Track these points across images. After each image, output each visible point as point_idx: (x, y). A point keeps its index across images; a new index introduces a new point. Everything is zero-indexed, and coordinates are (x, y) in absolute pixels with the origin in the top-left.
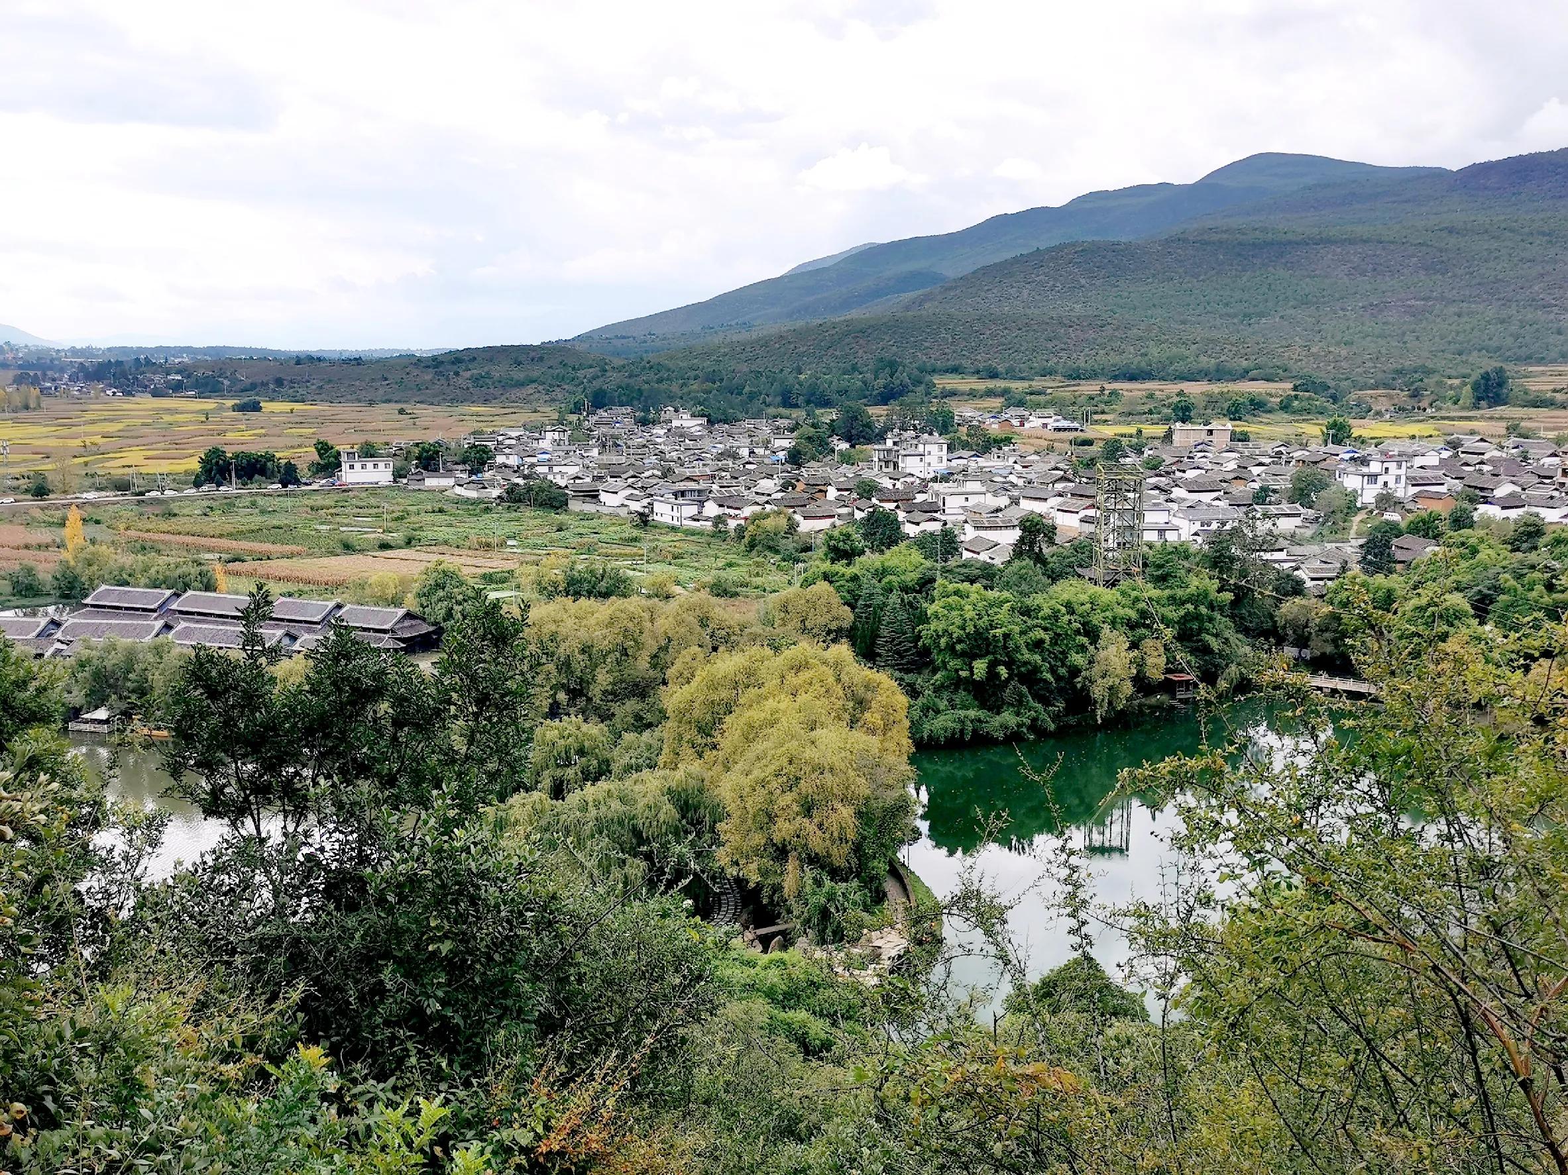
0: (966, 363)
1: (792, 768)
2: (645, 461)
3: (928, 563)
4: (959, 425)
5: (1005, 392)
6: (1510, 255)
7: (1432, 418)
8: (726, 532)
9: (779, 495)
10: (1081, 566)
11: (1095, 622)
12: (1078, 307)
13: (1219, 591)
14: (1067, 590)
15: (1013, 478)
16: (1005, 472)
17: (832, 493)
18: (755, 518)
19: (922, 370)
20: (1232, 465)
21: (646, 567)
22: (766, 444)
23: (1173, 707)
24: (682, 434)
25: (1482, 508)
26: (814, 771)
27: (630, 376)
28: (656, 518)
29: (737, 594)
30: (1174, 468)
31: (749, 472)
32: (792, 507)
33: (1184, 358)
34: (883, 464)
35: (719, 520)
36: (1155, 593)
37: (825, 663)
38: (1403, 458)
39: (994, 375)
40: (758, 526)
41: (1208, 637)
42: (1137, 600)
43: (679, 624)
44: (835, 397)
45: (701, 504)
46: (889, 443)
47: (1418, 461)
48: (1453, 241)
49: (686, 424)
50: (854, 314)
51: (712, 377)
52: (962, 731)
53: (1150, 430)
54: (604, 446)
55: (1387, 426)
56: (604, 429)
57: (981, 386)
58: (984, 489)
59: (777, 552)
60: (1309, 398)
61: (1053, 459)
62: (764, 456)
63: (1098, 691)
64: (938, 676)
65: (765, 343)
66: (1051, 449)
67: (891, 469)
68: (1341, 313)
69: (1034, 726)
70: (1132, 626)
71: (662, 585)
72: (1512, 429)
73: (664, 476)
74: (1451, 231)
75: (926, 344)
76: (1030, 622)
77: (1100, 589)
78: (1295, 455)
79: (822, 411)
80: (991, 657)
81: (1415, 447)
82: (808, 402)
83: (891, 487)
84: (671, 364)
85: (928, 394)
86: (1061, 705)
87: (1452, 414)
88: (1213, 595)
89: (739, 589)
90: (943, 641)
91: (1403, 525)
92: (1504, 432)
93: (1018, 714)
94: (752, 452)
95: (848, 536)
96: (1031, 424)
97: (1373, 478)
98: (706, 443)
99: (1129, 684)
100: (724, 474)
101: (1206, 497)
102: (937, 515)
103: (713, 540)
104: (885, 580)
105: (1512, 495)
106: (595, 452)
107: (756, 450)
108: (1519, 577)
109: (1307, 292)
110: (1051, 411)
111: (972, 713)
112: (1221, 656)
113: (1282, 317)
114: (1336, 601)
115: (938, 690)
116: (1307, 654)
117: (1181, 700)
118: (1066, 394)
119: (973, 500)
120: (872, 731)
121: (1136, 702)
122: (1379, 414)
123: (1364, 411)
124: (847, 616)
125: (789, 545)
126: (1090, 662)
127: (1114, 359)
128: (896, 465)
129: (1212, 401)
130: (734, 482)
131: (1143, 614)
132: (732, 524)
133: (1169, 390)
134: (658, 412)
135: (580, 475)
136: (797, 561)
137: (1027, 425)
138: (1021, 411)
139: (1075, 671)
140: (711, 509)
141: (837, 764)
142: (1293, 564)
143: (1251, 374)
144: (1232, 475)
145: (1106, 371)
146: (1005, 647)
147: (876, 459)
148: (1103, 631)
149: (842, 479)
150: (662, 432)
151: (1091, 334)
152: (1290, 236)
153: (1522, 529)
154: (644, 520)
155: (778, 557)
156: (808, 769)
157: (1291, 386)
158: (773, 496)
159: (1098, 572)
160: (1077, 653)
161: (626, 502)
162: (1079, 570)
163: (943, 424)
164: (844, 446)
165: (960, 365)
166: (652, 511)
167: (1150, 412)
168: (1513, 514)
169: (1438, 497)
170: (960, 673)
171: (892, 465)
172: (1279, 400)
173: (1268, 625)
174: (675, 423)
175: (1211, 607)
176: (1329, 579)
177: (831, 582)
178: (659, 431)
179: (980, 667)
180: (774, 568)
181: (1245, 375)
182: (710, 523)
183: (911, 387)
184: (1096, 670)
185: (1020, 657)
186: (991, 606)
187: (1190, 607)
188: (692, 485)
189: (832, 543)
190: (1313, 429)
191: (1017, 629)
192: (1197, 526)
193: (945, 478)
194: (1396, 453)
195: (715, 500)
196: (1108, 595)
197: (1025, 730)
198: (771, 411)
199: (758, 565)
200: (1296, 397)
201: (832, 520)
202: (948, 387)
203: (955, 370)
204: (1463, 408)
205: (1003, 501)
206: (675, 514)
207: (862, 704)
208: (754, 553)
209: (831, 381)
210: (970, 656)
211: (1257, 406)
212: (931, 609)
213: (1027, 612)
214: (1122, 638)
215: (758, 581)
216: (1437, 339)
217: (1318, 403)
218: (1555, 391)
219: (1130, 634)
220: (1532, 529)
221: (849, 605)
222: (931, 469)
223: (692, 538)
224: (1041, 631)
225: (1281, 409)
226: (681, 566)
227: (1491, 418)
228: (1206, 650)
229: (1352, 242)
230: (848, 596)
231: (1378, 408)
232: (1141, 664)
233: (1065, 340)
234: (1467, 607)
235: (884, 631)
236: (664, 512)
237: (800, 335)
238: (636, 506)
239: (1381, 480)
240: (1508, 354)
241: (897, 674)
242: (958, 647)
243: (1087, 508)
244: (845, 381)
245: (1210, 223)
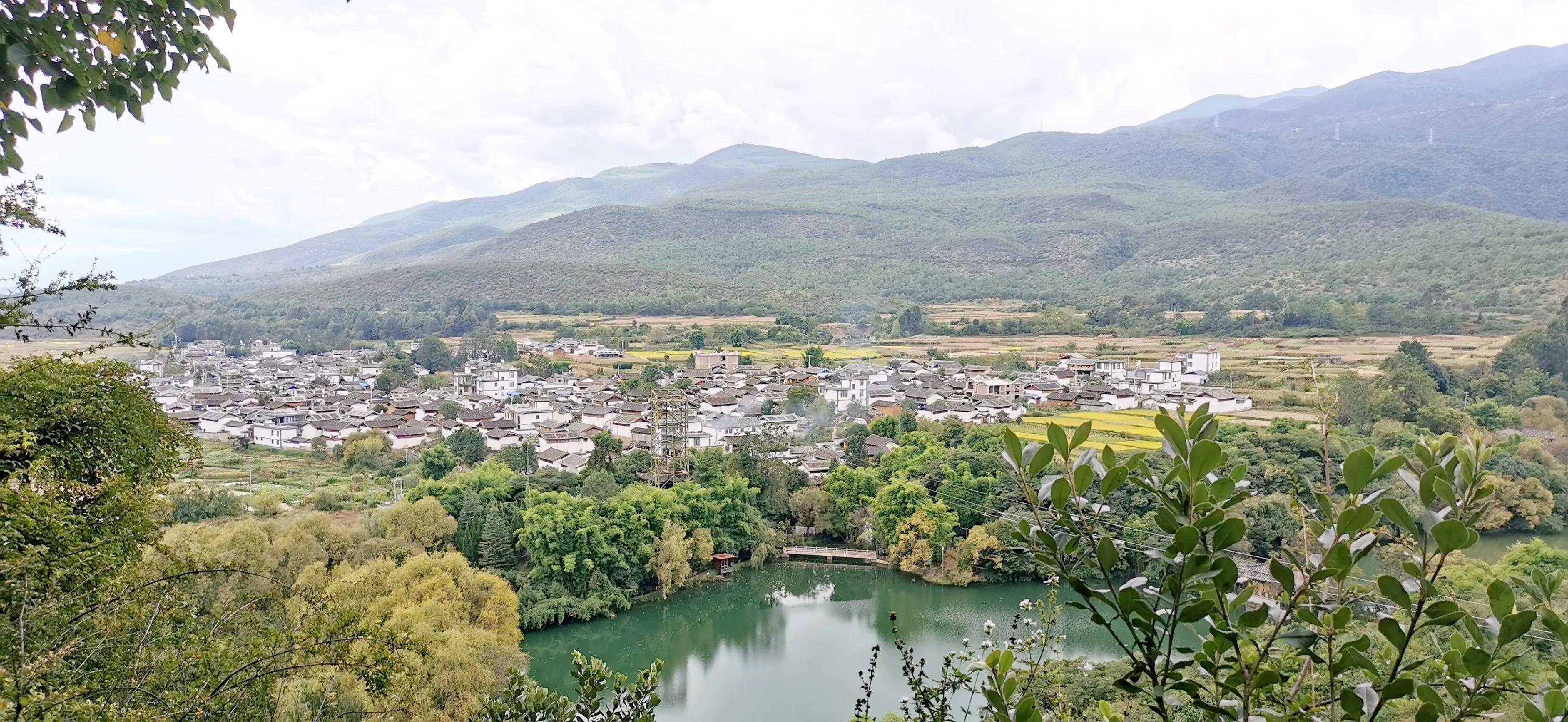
0: (524, 302)
1: (425, 667)
2: (241, 390)
3: (515, 475)
4: (521, 353)
5: (556, 325)
6: (915, 225)
7: (875, 343)
8: (325, 452)
9: (373, 417)
10: (640, 471)
11: (658, 518)
12: (609, 256)
13: (750, 486)
14: (635, 493)
15: (573, 398)
16: (567, 393)
17: (420, 415)
18: (354, 438)
19: (487, 308)
20: (742, 384)
21: (251, 487)
22: (354, 373)
23: (718, 580)
24: (273, 365)
25: (921, 413)
26: (445, 667)
27: (218, 312)
28: (256, 441)
29: (341, 508)
30: (699, 386)
31: (342, 398)
32: (386, 428)
33: (694, 299)
34: (462, 388)
35: (318, 442)
36: (701, 491)
37: (444, 569)
38: (865, 376)
39: (545, 311)
40: (356, 446)
41: (743, 523)
42: (689, 497)
43: (298, 541)
44: (411, 330)
45: (300, 427)
46: (468, 371)
47: (873, 379)
48: (876, 214)
49: (276, 355)
50: (424, 260)
51: (298, 313)
52: (556, 616)
53: (675, 355)
54: (199, 377)
55: (844, 350)
56: (195, 362)
57: (535, 319)
58: (552, 408)
59: (374, 468)
60: (788, 330)
61: (605, 382)
62: (353, 383)
63: (664, 575)
64: (534, 570)
65: (345, 284)
66: (600, 372)
67: (469, 392)
68: (804, 265)
69: (615, 607)
70: (684, 518)
71: (269, 503)
72: (932, 353)
73: (261, 404)
74: (875, 207)
75: (489, 287)
76: (608, 522)
77: (658, 490)
78: (786, 374)
79: (402, 341)
80: (578, 552)
81: (870, 368)
82: (388, 335)
83: (471, 408)
84: (257, 302)
85: (492, 326)
86: (634, 587)
87: (887, 341)
88: (745, 490)
89: (342, 503)
90: (537, 542)
91: (869, 428)
92: (926, 353)
93: (601, 598)
94: (342, 380)
95: (441, 453)
96: (580, 351)
97: (844, 392)
98: (298, 373)
99: (687, 565)
100: (319, 400)
101: (727, 410)
102: (514, 431)
103: (312, 459)
104: (482, 492)
105: (938, 403)
106: (190, 383)
107: (345, 378)
108: (954, 466)
109: (779, 248)
110: (595, 340)
111: (564, 600)
112: (753, 538)
113: (763, 267)
114: (831, 489)
115: (534, 582)
116: (813, 530)
117: (725, 574)
118: (605, 326)
119: (543, 418)
120: (487, 627)
121: (692, 579)
122: (838, 341)
123: (827, 339)
124: (452, 524)
125: (385, 461)
126: (656, 551)
127: (643, 298)
128: (474, 389)
129: (718, 331)
130: (329, 407)
131: (693, 508)
132: (331, 444)
133: (686, 323)
134: (247, 344)
135: (179, 405)
136: (394, 475)
137: (576, 353)
138: (572, 341)
139: (644, 559)
140: (310, 432)
141: (466, 659)
142: (795, 460)
143: (745, 310)
144: (744, 392)
145: (636, 308)
146: (589, 543)
147: (456, 384)
148: (665, 524)
149: (427, 403)
150: (254, 363)
151: (623, 279)
152: (765, 208)
153: (949, 429)
154: (245, 444)
155: (376, 472)
156: (439, 666)
157: (774, 319)
158: (367, 419)
159: (655, 475)
160: (646, 543)
161: (227, 429)
162: (640, 475)
163: (509, 353)
164: (424, 372)
165: (518, 303)
166: (252, 436)
167: (673, 341)
168: (941, 417)
169: (889, 404)
170: (553, 567)
171: (470, 389)
172: (767, 331)
173: (784, 511)
174: (266, 355)
175: (743, 499)
176: (825, 471)
177: (436, 496)
178: (251, 362)
179: (570, 561)
180: (372, 482)
181: (740, 311)
182: (309, 445)
183: (478, 322)
184: (661, 557)
185: (601, 550)
186: (575, 510)
187: (729, 500)
188: (290, 412)
189: (429, 459)
190: (796, 354)
191: (598, 527)
192: (722, 434)
193: (517, 400)
194: (858, 373)
195: (313, 423)
196: (668, 495)
197: (607, 610)
198: (355, 342)
199: (358, 480)
200: (779, 329)
201: (422, 438)
202: (509, 321)
203: (514, 307)
204: (893, 337)
205: (567, 417)
206: (275, 437)
207: (478, 603)
208: (354, 468)
209: (407, 316)
210: (561, 553)
211: (752, 336)
212: (528, 514)
213: (605, 512)
214: (680, 530)
215: (359, 494)
216: (871, 285)
217: (794, 333)
218: (952, 323)
219: (685, 524)
220: (955, 428)
221: (453, 515)
222: (505, 392)
223: (292, 458)
224: (617, 528)
225: (769, 338)
226: (284, 484)
227: (914, 344)
228: (743, 533)
229: (808, 212)
230: (451, 507)
231: (837, 336)
232: (694, 548)
233: (602, 283)
234: (923, 489)
235: (486, 535)
236: (264, 436)
237: (378, 278)
238: (236, 432)
239: (850, 393)
240: (919, 295)
241: (500, 572)
242: (551, 546)
243: (637, 421)
244: (421, 317)
245: (706, 196)
